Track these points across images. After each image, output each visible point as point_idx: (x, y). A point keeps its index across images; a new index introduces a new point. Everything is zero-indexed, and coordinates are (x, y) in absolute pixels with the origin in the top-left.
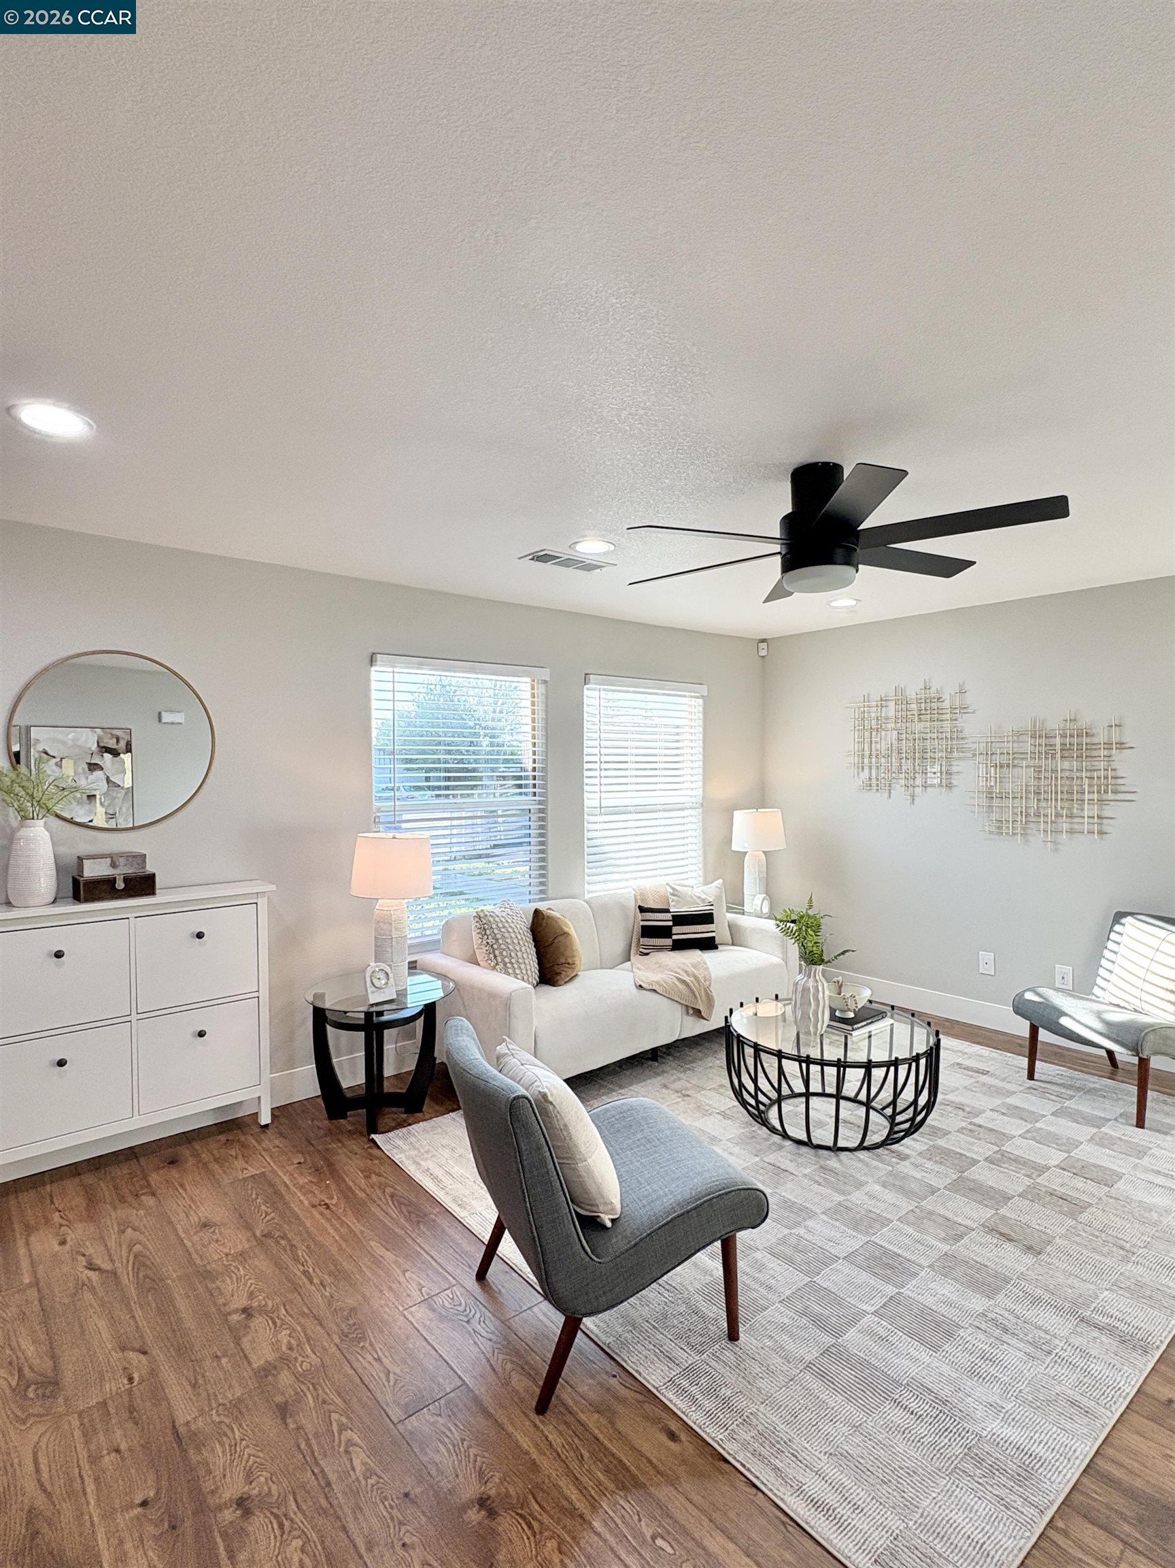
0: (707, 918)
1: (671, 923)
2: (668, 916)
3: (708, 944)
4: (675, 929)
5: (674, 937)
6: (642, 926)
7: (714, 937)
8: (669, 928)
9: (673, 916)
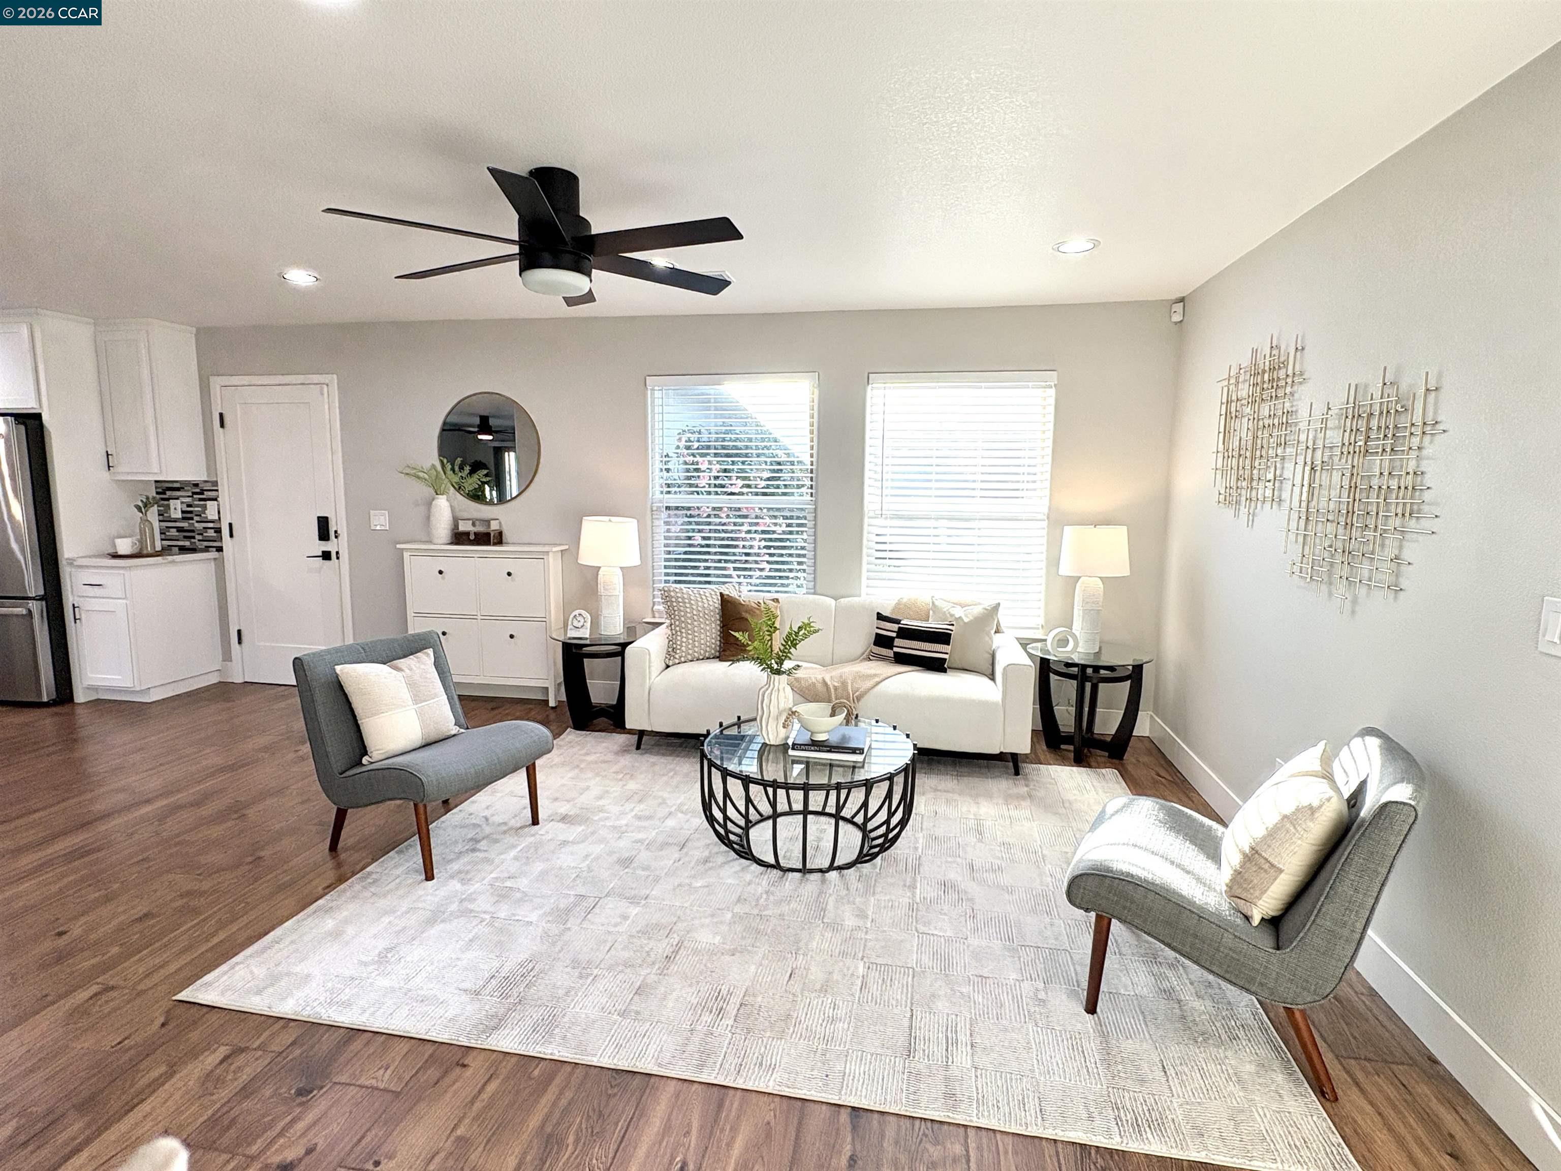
0: (943, 638)
1: (894, 635)
2: (895, 627)
3: (936, 666)
4: (898, 642)
5: (895, 649)
6: (877, 634)
7: (945, 660)
8: (892, 639)
9: (900, 628)
